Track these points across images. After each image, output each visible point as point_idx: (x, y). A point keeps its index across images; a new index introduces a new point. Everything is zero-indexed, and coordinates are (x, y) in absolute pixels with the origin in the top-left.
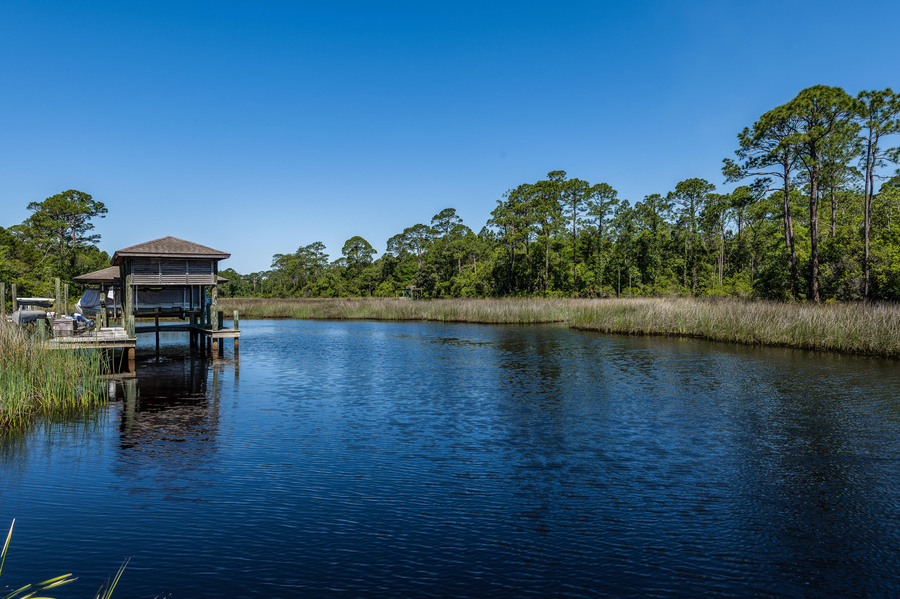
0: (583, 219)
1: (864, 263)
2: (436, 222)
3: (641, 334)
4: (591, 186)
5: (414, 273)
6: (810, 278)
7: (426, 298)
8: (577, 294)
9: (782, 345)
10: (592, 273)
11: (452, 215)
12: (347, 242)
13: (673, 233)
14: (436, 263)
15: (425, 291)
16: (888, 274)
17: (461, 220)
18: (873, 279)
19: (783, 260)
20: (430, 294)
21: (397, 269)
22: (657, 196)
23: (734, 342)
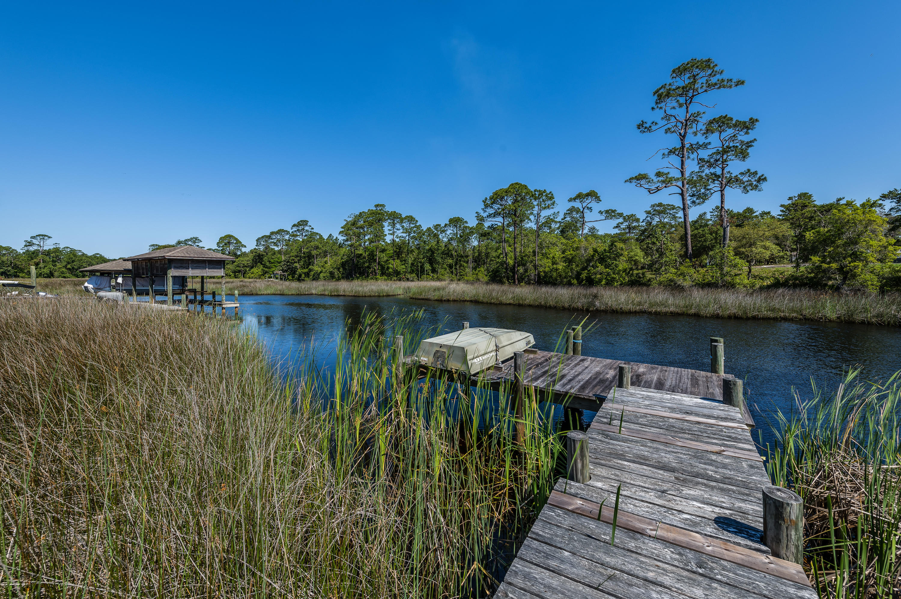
0: (400, 235)
1: (535, 267)
2: (295, 229)
3: (448, 301)
4: (403, 216)
5: (280, 263)
6: (514, 273)
7: (290, 280)
8: (395, 278)
9: (510, 304)
10: (404, 267)
11: (306, 225)
12: (221, 238)
13: (446, 246)
14: (297, 256)
15: (289, 275)
16: (544, 272)
17: (313, 229)
18: (539, 274)
19: (502, 264)
20: (293, 277)
21: (265, 259)
22: (439, 225)
23: (491, 303)
